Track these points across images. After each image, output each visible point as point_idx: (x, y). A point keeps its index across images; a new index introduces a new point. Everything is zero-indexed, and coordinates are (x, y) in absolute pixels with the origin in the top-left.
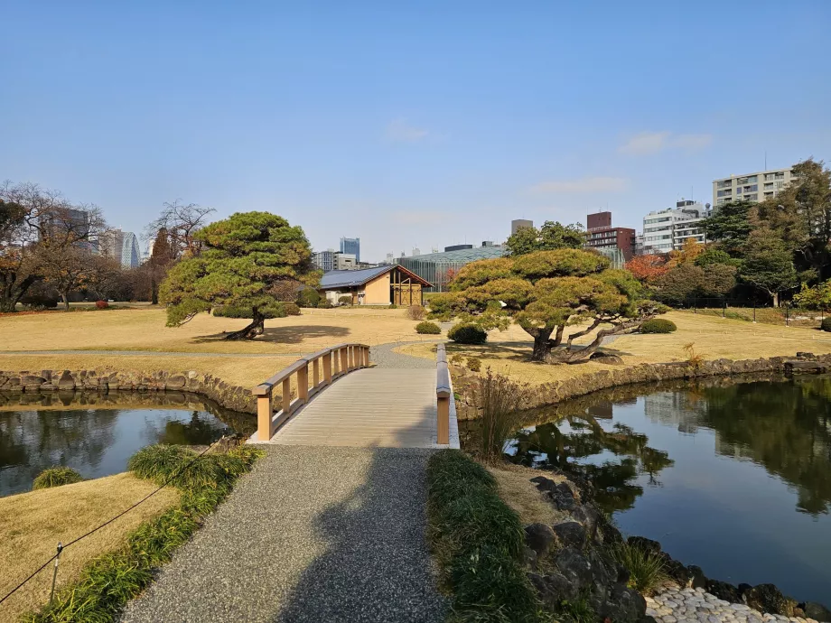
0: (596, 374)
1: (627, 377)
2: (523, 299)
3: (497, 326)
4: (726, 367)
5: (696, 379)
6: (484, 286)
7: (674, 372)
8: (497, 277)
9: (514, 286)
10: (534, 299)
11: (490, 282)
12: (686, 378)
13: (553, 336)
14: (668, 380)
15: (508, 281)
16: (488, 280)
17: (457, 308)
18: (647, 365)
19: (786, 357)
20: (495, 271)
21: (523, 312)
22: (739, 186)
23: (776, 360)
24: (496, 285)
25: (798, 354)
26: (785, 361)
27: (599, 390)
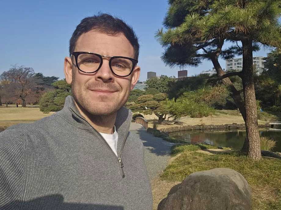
0: (175, 127)
1: (183, 128)
2: (156, 107)
3: (149, 114)
4: (212, 127)
5: (203, 130)
6: (145, 103)
7: (197, 128)
8: (149, 100)
9: (154, 103)
10: (159, 107)
11: (147, 102)
12: (200, 129)
13: (164, 117)
14: (195, 130)
15: (152, 102)
16: (146, 101)
17: (138, 109)
18: (189, 126)
19: (229, 124)
20: (148, 98)
21: (156, 110)
22: (235, 62)
23: (227, 125)
24: (149, 102)
25: (233, 123)
26: (229, 125)
27: (175, 132)
